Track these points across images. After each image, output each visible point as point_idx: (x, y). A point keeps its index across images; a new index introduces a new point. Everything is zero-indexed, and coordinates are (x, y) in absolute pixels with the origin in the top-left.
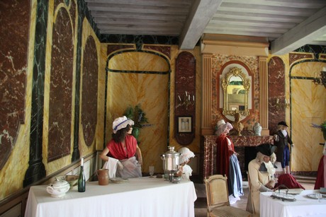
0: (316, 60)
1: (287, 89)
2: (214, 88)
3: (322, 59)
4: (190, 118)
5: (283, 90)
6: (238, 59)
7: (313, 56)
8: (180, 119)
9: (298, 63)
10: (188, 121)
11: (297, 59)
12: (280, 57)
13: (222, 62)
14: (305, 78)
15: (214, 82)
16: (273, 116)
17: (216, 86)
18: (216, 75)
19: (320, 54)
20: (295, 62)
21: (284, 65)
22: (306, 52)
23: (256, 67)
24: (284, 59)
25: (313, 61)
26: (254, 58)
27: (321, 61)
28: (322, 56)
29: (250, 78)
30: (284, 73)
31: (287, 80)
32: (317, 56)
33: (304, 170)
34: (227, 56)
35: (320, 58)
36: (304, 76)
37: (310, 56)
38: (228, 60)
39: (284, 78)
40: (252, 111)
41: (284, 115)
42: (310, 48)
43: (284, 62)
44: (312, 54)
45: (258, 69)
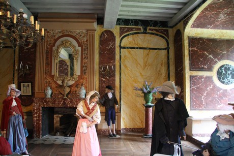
0: (145, 33)
1: (117, 57)
2: (47, 58)
3: (150, 32)
4: (30, 84)
5: (113, 58)
6: (70, 33)
7: (142, 29)
8: (22, 84)
9: (128, 35)
10: (28, 86)
11: (127, 32)
12: (111, 30)
13: (55, 36)
14: (137, 48)
15: (47, 53)
16: (104, 81)
17: (49, 56)
18: (49, 47)
19: (148, 28)
20: (125, 34)
21: (114, 37)
22: (135, 25)
23: (85, 39)
24: (114, 33)
25: (141, 33)
26: (84, 31)
27: (149, 33)
28: (150, 29)
29: (80, 49)
30: (114, 43)
31: (117, 50)
32: (145, 29)
33: (136, 127)
34: (60, 31)
35: (148, 31)
36: (136, 46)
37: (140, 29)
38: (61, 34)
39: (114, 48)
40: (80, 77)
41: (114, 80)
42: (140, 22)
43: (115, 35)
44: (141, 27)
45: (87, 41)
